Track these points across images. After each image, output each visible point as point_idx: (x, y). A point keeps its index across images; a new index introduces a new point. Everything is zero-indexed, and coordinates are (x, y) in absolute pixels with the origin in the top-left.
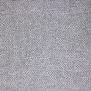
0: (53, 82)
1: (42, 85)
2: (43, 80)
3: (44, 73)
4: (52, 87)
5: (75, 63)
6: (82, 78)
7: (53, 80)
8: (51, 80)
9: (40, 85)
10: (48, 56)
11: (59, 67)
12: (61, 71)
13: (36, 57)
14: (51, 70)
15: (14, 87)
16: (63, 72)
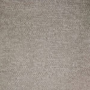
0: (53, 31)
1: (44, 34)
2: (44, 29)
3: (46, 23)
4: (53, 35)
5: (75, 14)
6: (80, 28)
7: (53, 29)
8: (52, 29)
9: (42, 34)
10: (49, 7)
11: (59, 18)
12: (61, 21)
13: (38, 9)
14: (52, 20)
15: (18, 36)
16: (63, 22)
